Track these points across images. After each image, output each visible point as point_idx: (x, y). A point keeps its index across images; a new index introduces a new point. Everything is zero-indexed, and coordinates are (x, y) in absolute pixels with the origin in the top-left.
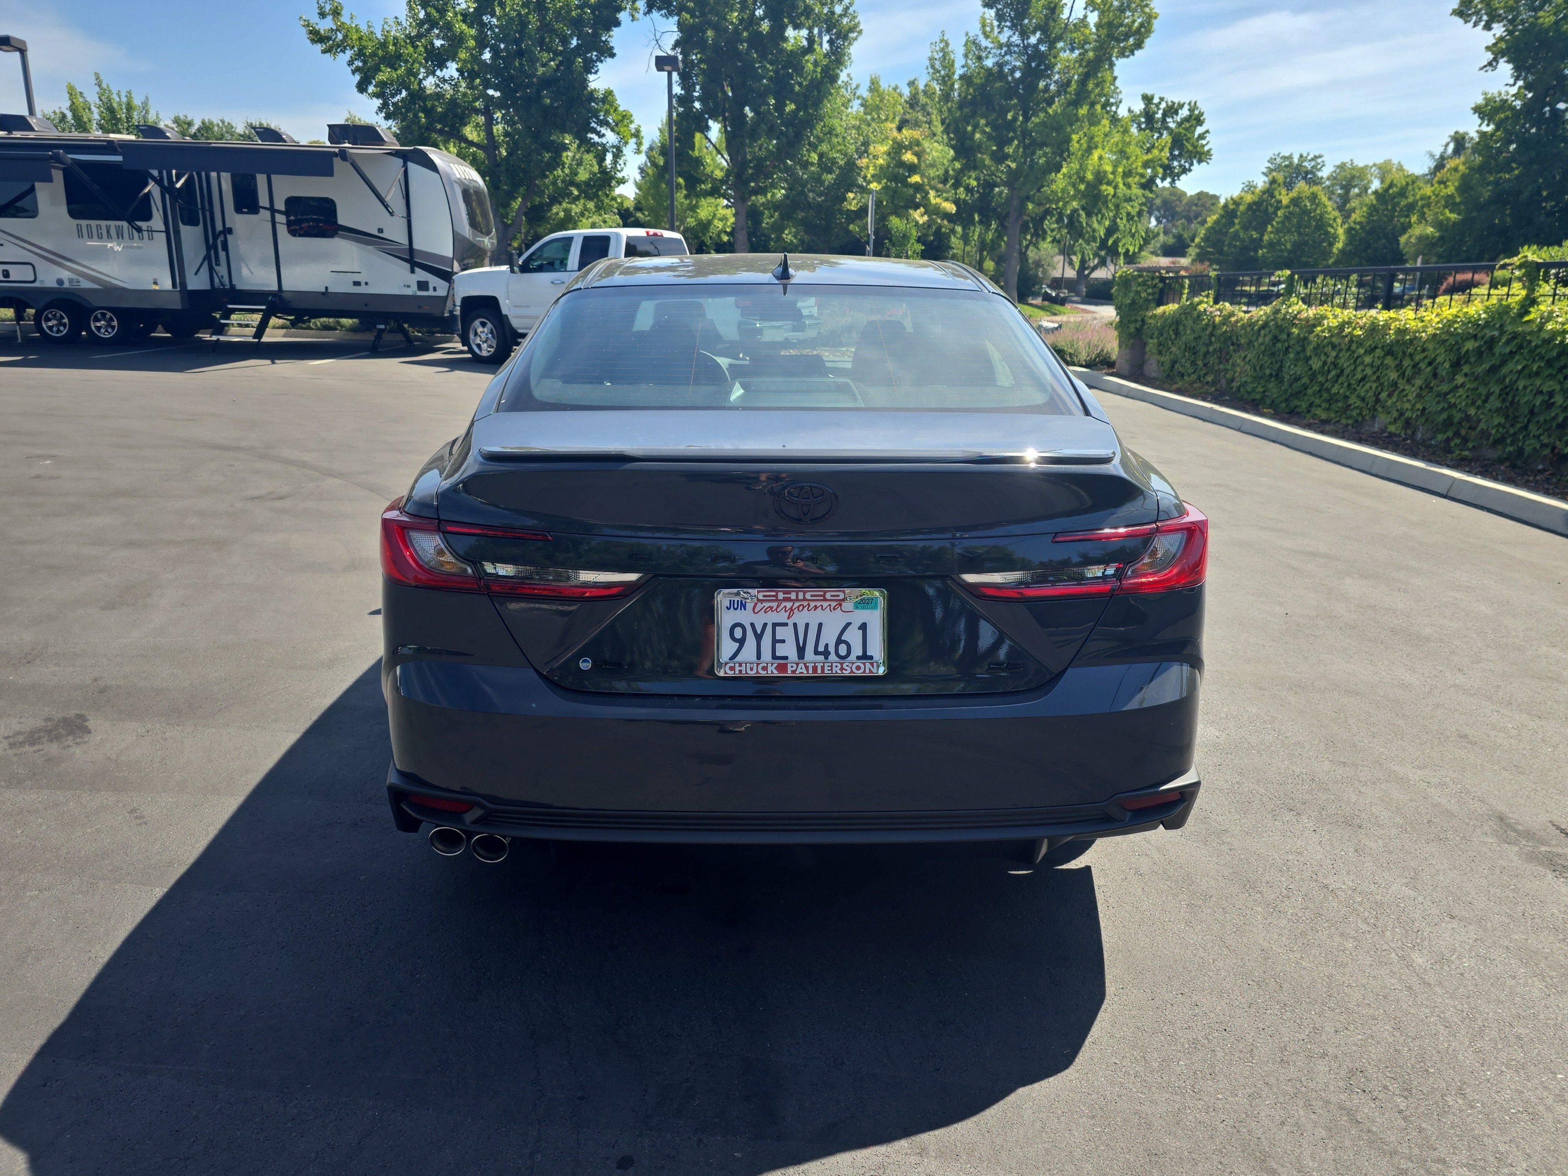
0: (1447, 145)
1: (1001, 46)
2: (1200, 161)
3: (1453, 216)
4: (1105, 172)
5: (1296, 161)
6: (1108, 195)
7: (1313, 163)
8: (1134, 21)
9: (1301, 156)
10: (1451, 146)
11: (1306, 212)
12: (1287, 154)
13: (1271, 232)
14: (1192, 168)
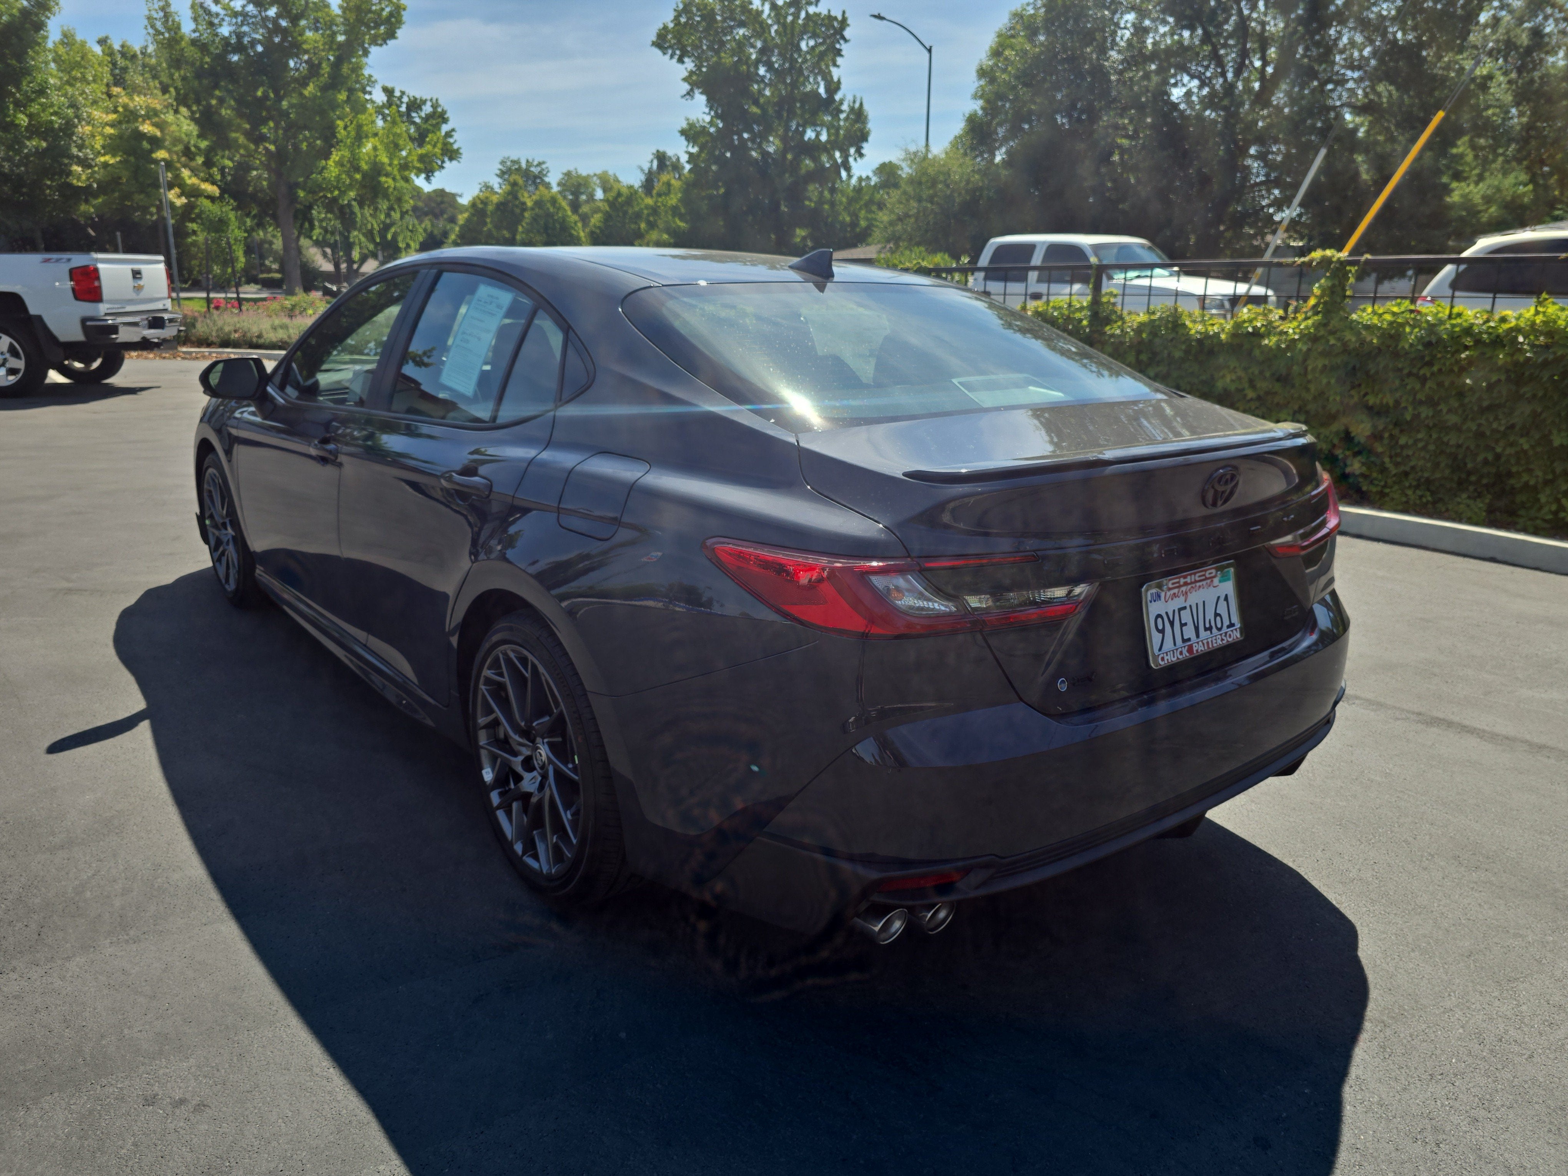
0: (652, 161)
1: (235, 14)
2: (451, 159)
3: (682, 224)
4: (383, 164)
5: (524, 165)
6: (389, 187)
7: (539, 169)
8: (383, 9)
9: (528, 161)
10: (655, 164)
11: (549, 215)
12: (516, 159)
13: (523, 232)
14: (444, 165)
